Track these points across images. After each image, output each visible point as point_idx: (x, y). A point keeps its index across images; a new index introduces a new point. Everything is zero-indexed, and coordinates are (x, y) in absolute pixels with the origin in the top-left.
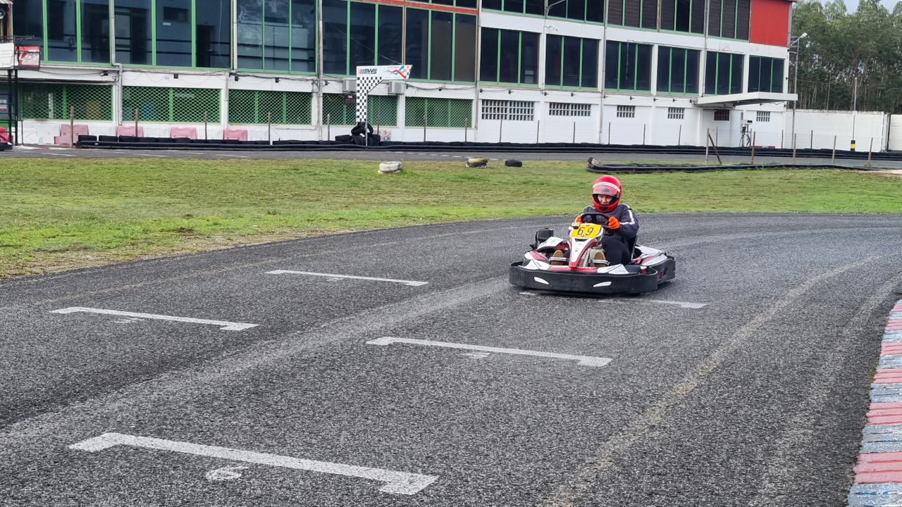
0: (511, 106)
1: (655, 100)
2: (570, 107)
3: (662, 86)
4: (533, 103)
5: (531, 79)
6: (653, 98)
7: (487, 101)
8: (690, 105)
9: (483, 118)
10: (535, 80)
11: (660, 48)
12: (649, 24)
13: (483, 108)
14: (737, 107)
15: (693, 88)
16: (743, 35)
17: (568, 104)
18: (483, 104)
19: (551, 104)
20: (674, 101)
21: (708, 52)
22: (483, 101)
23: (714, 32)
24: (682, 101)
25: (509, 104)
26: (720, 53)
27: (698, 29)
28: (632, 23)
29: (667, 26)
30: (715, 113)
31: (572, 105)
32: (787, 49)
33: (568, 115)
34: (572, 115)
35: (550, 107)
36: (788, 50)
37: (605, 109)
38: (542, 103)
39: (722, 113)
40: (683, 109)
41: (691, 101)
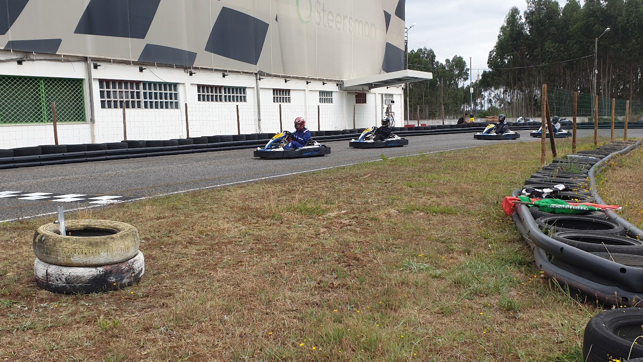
0: (144, 88)
1: (308, 83)
2: (223, 90)
4: (175, 85)
6: (305, 82)
7: (108, 82)
9: (103, 106)
13: (102, 93)
17: (220, 87)
18: (101, 86)
19: (199, 86)
20: (323, 84)
22: (101, 81)
24: (330, 84)
25: (141, 86)
30: (356, 96)
31: (225, 88)
33: (221, 101)
34: (226, 101)
35: (199, 91)
37: (261, 92)
38: (188, 85)
39: (361, 96)
40: (331, 92)
41: (337, 84)
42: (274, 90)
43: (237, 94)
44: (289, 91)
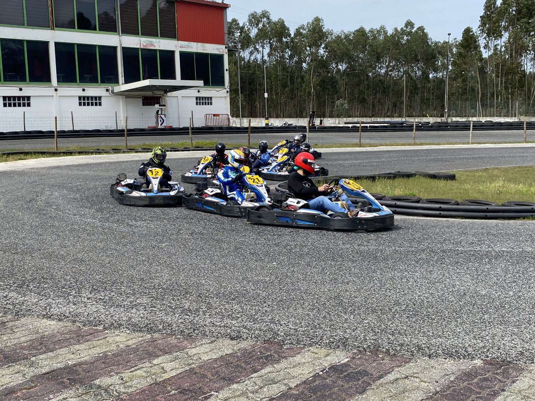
1: (56, 90)
6: (52, 89)
8: (108, 94)
11: (58, 44)
14: (169, 94)
15: (110, 78)
16: (169, 34)
20: (84, 90)
21: (125, 48)
26: (142, 49)
30: (143, 100)
32: (224, 47)
36: (226, 47)
39: (151, 98)
40: (100, 98)
41: (107, 90)
44: (29, 97)
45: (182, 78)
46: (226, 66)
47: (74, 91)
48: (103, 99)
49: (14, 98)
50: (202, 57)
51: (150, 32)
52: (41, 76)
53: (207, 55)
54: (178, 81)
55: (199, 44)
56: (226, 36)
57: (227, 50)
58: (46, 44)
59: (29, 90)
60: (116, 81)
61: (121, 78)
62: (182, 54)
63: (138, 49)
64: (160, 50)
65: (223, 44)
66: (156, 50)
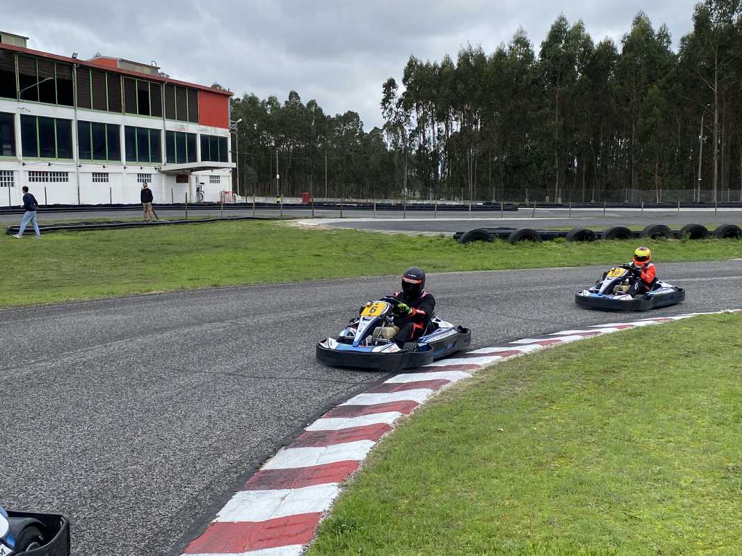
1: (125, 168)
2: (49, 174)
3: (131, 157)
4: (12, 172)
5: (10, 152)
6: (123, 167)
8: (155, 172)
10: (13, 153)
11: (126, 127)
12: (115, 108)
14: (193, 173)
15: (157, 158)
16: (194, 119)
17: (47, 173)
19: (30, 172)
20: (141, 168)
21: (167, 131)
23: (170, 116)
24: (149, 168)
26: (177, 132)
27: (157, 113)
28: (100, 107)
29: (130, 110)
30: (177, 178)
31: (51, 173)
32: (229, 130)
33: (47, 181)
34: (51, 181)
35: (30, 175)
37: (81, 176)
38: (21, 172)
39: (182, 177)
40: (150, 174)
41: (156, 169)
42: (93, 173)
43: (62, 176)
44: (107, 174)
45: (203, 160)
46: (230, 148)
47: (136, 168)
48: (152, 176)
49: (102, 173)
50: (214, 139)
51: (182, 118)
52: (115, 156)
53: (217, 137)
54: (199, 163)
55: (213, 128)
56: (230, 121)
57: (230, 134)
58: (117, 127)
59: (110, 167)
60: (160, 161)
61: (164, 158)
62: (202, 136)
63: (173, 132)
64: (188, 133)
65: (228, 128)
66: (185, 133)
